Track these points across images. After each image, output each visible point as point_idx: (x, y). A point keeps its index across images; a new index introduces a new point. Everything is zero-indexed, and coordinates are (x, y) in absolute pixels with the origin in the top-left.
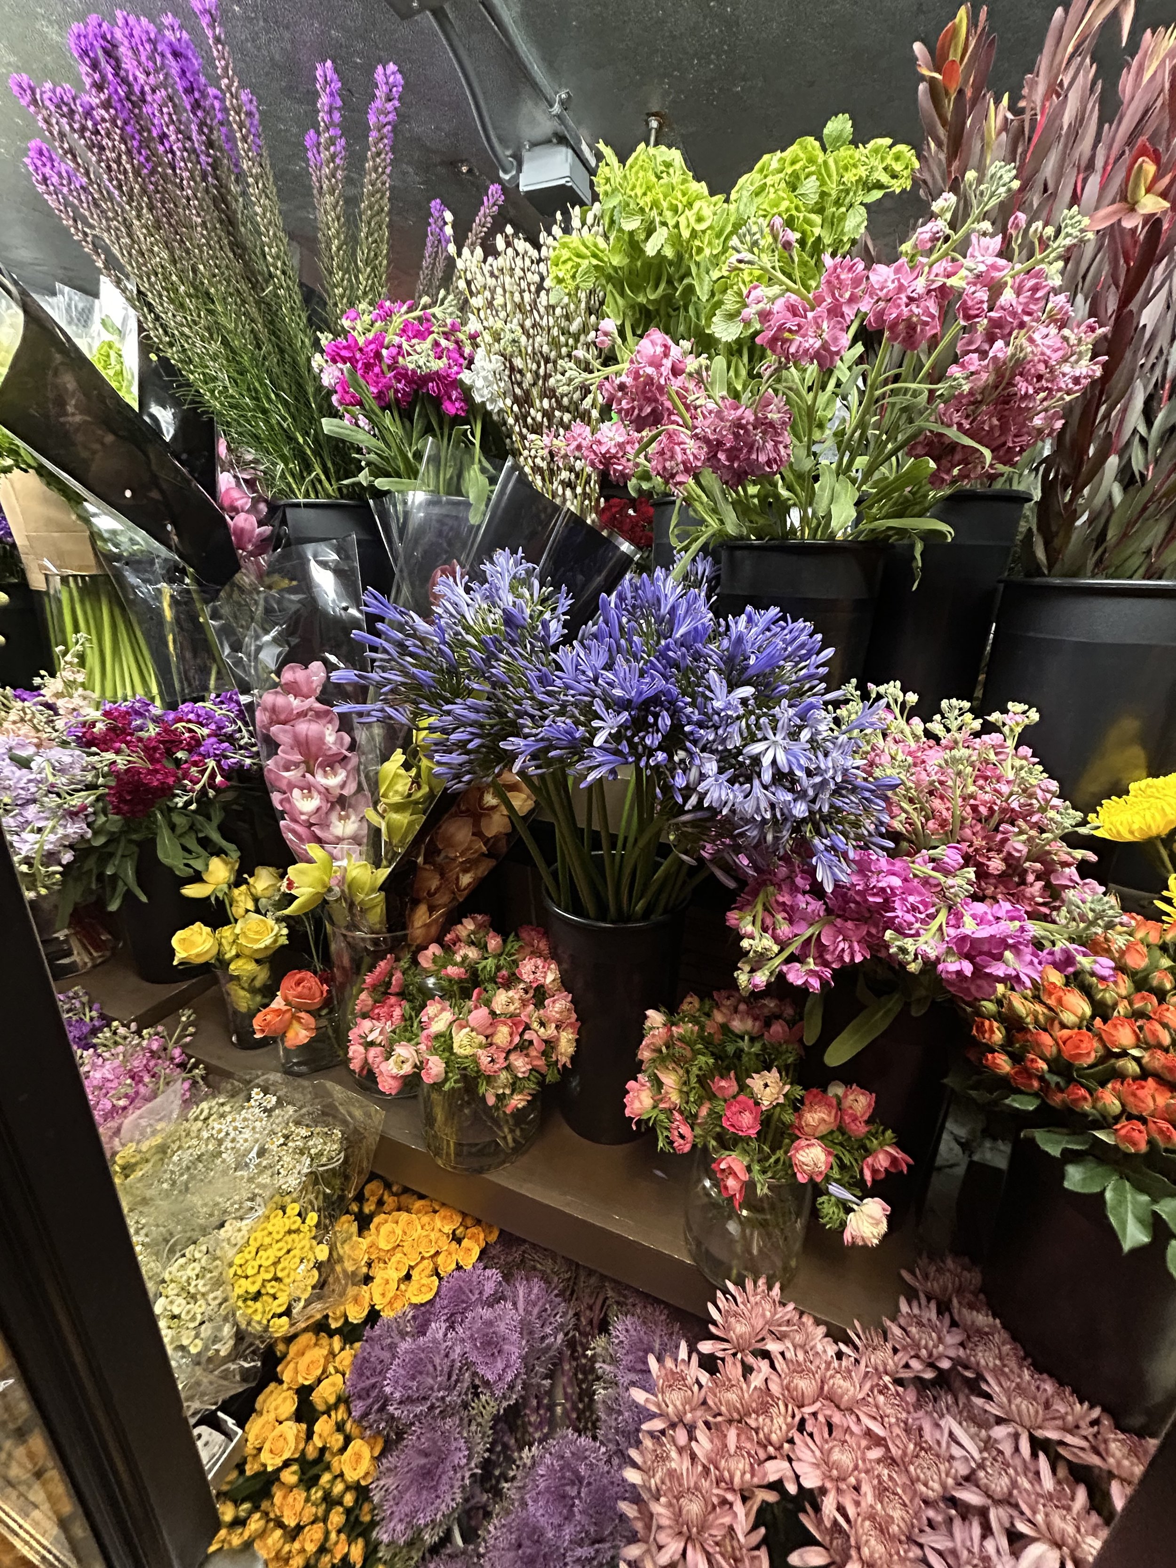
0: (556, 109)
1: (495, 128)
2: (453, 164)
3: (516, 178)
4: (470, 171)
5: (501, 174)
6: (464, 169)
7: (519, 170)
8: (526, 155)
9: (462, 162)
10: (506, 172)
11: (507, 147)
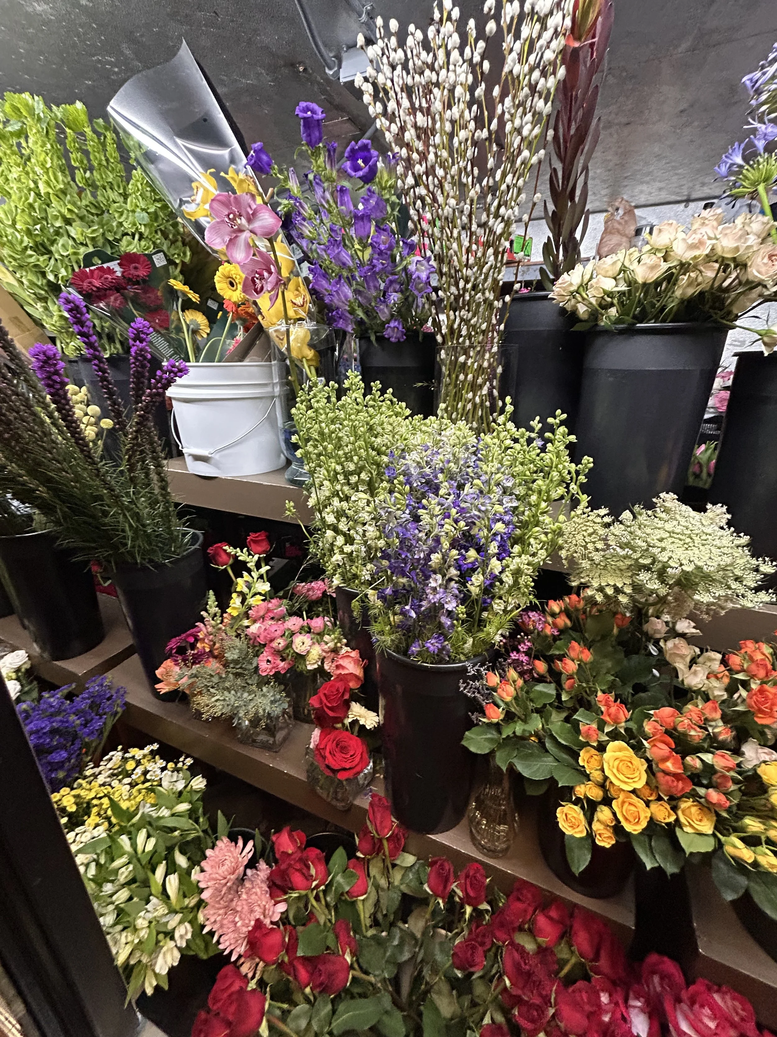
0: (364, 18)
1: (320, 36)
2: (293, 65)
3: (337, 73)
4: (305, 70)
5: (327, 71)
6: (301, 69)
7: (340, 67)
8: (344, 55)
9: (300, 63)
10: (330, 69)
11: (331, 51)
